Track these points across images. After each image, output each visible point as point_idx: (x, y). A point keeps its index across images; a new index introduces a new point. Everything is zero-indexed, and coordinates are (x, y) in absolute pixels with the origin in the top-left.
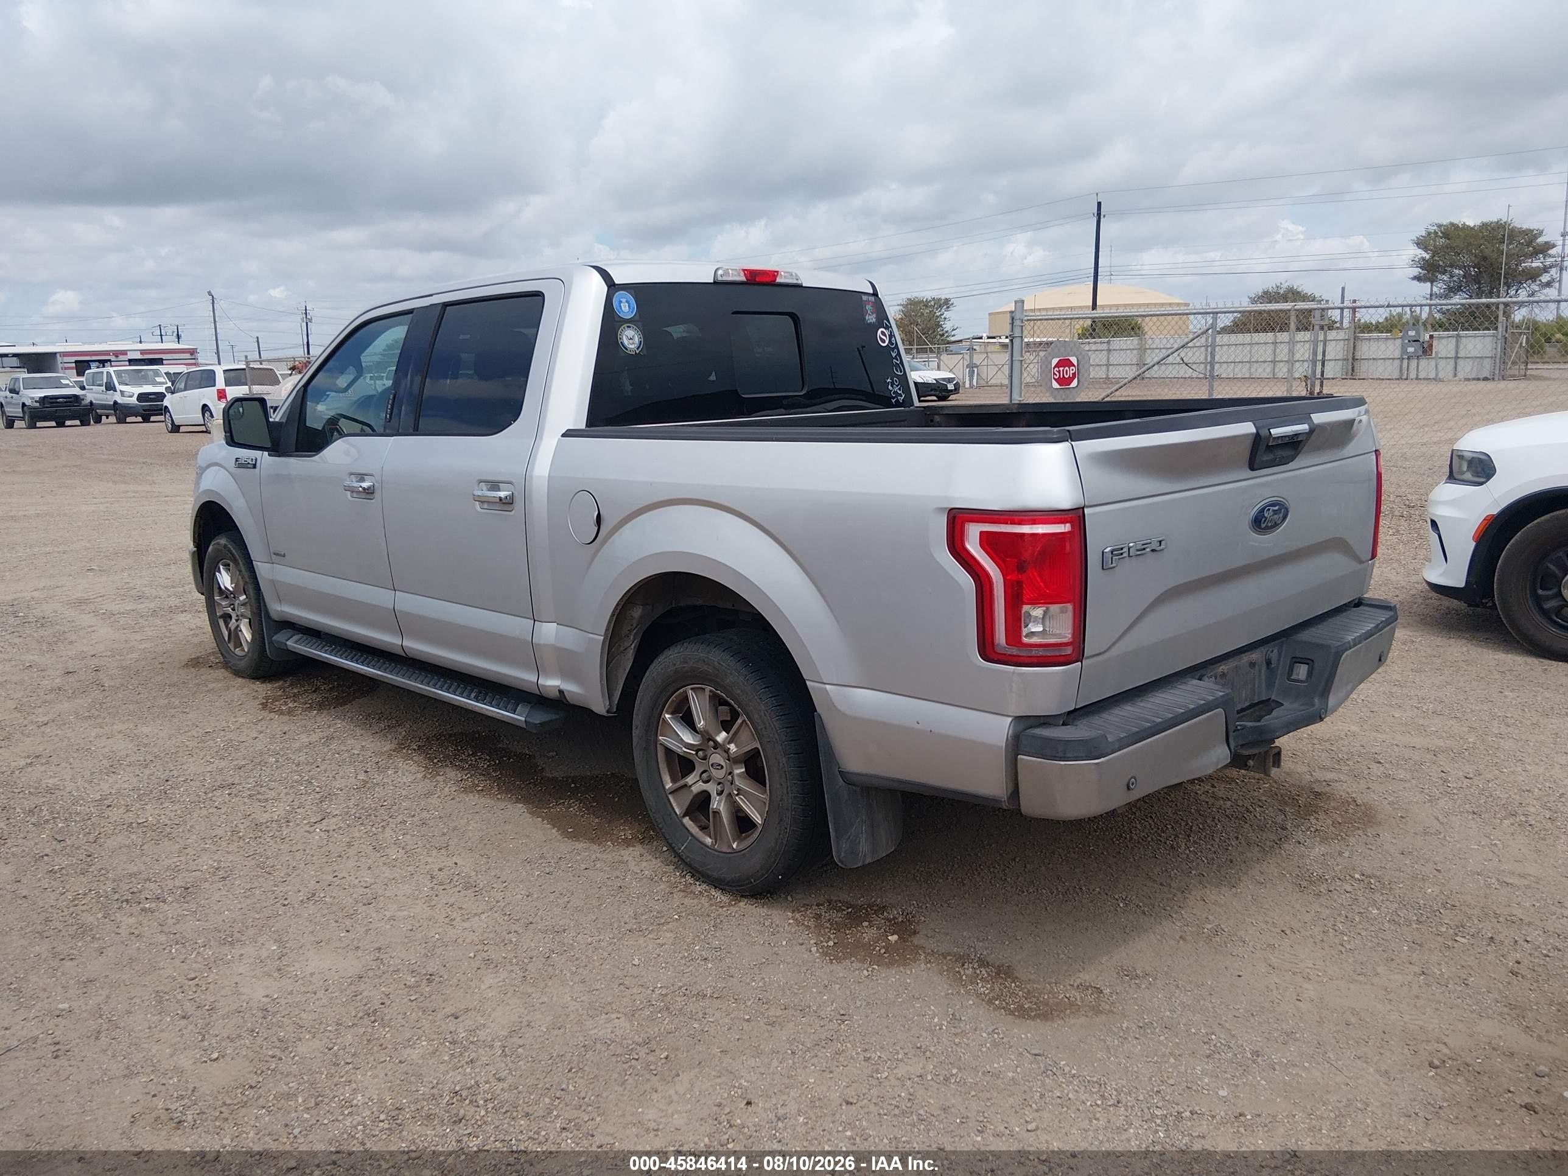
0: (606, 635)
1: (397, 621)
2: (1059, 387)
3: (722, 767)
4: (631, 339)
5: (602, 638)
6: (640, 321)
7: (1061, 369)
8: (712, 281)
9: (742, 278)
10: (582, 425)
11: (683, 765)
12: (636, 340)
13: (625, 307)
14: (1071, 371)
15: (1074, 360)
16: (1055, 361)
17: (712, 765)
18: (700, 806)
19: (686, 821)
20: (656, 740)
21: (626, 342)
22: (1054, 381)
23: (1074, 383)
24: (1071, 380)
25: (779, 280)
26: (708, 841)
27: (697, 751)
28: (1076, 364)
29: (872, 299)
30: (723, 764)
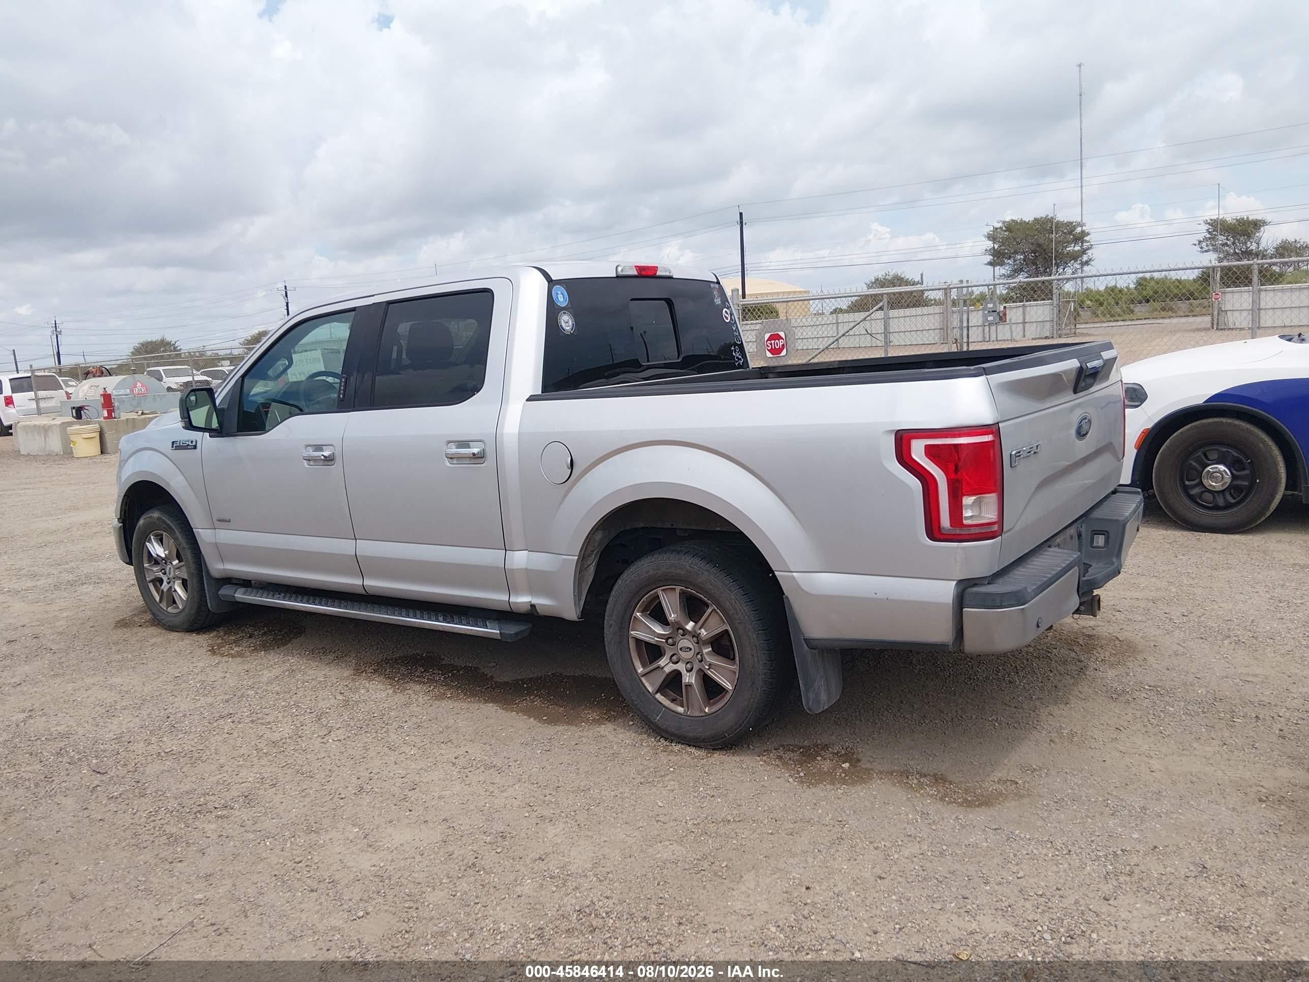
0: (579, 556)
1: (358, 565)
2: (771, 356)
3: (691, 649)
4: (566, 322)
5: (577, 558)
6: (572, 309)
7: (773, 342)
8: (615, 276)
9: (635, 273)
10: (539, 392)
11: (652, 652)
12: (570, 323)
13: (561, 298)
14: (781, 342)
15: (782, 334)
16: (767, 336)
17: (681, 649)
18: (673, 683)
19: (659, 696)
20: (628, 635)
21: (563, 325)
22: (767, 352)
23: (784, 353)
24: (781, 350)
25: (659, 273)
26: (680, 710)
27: (667, 640)
28: (784, 337)
29: (717, 286)
30: (692, 647)
